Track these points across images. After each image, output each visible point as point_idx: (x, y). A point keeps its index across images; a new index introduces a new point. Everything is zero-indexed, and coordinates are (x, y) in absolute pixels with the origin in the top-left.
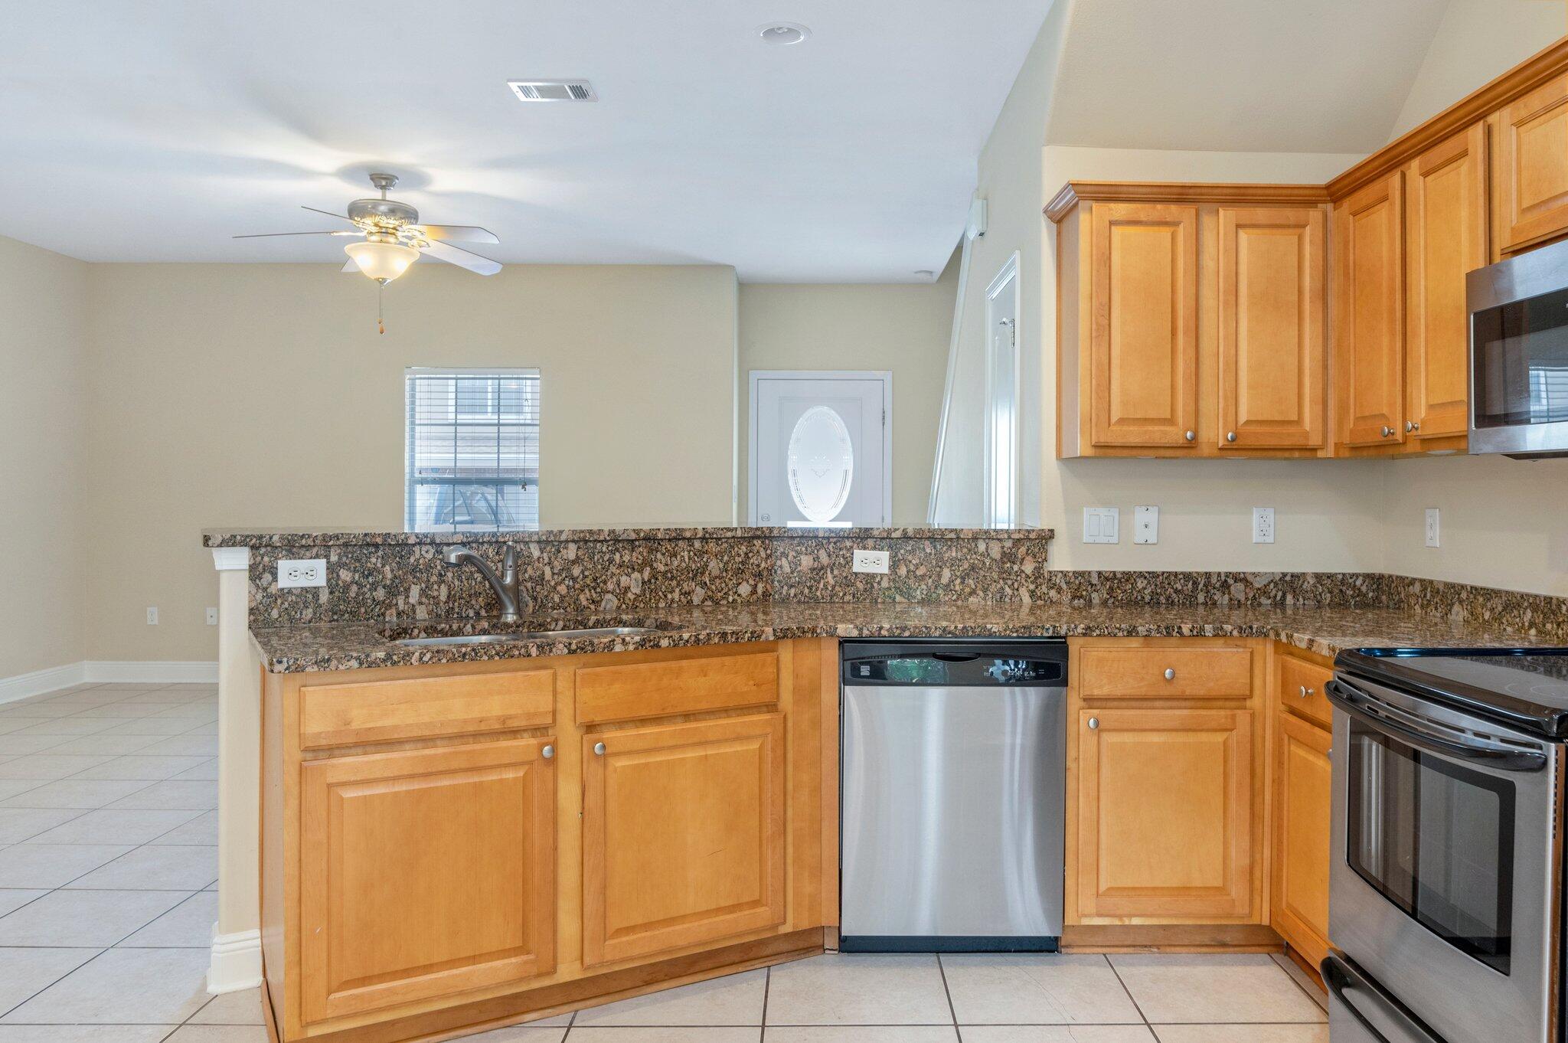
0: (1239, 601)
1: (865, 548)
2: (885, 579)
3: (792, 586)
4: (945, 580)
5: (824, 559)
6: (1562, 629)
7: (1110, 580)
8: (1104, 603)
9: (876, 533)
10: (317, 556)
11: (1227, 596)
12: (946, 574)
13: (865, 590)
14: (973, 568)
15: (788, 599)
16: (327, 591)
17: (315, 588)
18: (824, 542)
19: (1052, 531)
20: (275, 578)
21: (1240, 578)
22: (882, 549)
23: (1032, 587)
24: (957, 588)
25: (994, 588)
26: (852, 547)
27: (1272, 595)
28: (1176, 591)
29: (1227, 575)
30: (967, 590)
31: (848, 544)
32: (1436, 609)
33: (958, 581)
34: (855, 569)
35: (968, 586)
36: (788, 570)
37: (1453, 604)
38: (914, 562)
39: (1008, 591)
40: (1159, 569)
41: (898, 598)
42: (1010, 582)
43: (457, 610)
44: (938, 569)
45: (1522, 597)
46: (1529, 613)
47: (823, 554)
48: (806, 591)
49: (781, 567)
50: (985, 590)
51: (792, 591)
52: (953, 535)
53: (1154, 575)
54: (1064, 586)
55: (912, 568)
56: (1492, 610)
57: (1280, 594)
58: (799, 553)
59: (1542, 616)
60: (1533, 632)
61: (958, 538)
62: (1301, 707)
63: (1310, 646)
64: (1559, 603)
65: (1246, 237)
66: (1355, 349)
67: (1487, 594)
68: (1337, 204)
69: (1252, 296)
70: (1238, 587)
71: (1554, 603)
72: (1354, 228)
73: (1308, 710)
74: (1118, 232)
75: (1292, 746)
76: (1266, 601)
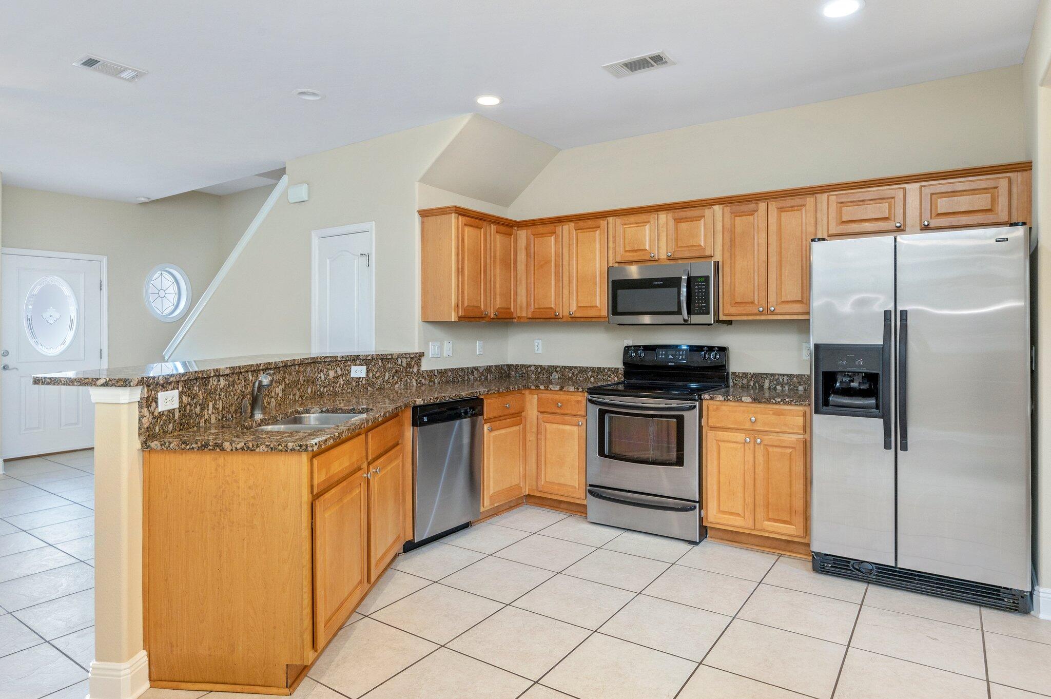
0: (476, 378)
1: (356, 365)
2: (364, 379)
3: (325, 387)
4: (386, 378)
5: (339, 372)
6: (605, 377)
7: (442, 373)
8: (439, 383)
9: (361, 357)
10: (173, 389)
11: (473, 376)
12: (387, 375)
13: (356, 386)
14: (396, 371)
15: (323, 394)
16: (178, 411)
17: (173, 409)
18: (339, 363)
19: (424, 353)
20: (157, 406)
21: (476, 369)
22: (362, 365)
23: (417, 378)
24: (391, 381)
25: (403, 380)
26: (350, 365)
27: (484, 374)
28: (460, 376)
29: (473, 367)
30: (395, 382)
31: (349, 363)
32: (544, 375)
33: (391, 378)
34: (352, 376)
35: (395, 380)
36: (323, 378)
37: (553, 373)
38: (375, 370)
39: (409, 381)
40: (454, 367)
41: (369, 388)
42: (409, 377)
43: (225, 416)
44: (384, 373)
45: (587, 368)
46: (590, 373)
47: (338, 369)
48: (332, 389)
49: (320, 377)
50: (401, 381)
51: (325, 389)
52: (390, 357)
53: (453, 369)
54: (427, 377)
55: (374, 373)
56: (573, 373)
57: (486, 374)
58: (328, 369)
60: (592, 379)
61: (392, 358)
62: (553, 411)
63: (561, 389)
64: (604, 369)
65: (498, 237)
66: (534, 283)
67: (571, 368)
68: (519, 228)
69: (500, 260)
70: (476, 372)
71: (602, 369)
72: (534, 240)
73: (558, 411)
74: (467, 229)
75: (548, 425)
76: (483, 377)
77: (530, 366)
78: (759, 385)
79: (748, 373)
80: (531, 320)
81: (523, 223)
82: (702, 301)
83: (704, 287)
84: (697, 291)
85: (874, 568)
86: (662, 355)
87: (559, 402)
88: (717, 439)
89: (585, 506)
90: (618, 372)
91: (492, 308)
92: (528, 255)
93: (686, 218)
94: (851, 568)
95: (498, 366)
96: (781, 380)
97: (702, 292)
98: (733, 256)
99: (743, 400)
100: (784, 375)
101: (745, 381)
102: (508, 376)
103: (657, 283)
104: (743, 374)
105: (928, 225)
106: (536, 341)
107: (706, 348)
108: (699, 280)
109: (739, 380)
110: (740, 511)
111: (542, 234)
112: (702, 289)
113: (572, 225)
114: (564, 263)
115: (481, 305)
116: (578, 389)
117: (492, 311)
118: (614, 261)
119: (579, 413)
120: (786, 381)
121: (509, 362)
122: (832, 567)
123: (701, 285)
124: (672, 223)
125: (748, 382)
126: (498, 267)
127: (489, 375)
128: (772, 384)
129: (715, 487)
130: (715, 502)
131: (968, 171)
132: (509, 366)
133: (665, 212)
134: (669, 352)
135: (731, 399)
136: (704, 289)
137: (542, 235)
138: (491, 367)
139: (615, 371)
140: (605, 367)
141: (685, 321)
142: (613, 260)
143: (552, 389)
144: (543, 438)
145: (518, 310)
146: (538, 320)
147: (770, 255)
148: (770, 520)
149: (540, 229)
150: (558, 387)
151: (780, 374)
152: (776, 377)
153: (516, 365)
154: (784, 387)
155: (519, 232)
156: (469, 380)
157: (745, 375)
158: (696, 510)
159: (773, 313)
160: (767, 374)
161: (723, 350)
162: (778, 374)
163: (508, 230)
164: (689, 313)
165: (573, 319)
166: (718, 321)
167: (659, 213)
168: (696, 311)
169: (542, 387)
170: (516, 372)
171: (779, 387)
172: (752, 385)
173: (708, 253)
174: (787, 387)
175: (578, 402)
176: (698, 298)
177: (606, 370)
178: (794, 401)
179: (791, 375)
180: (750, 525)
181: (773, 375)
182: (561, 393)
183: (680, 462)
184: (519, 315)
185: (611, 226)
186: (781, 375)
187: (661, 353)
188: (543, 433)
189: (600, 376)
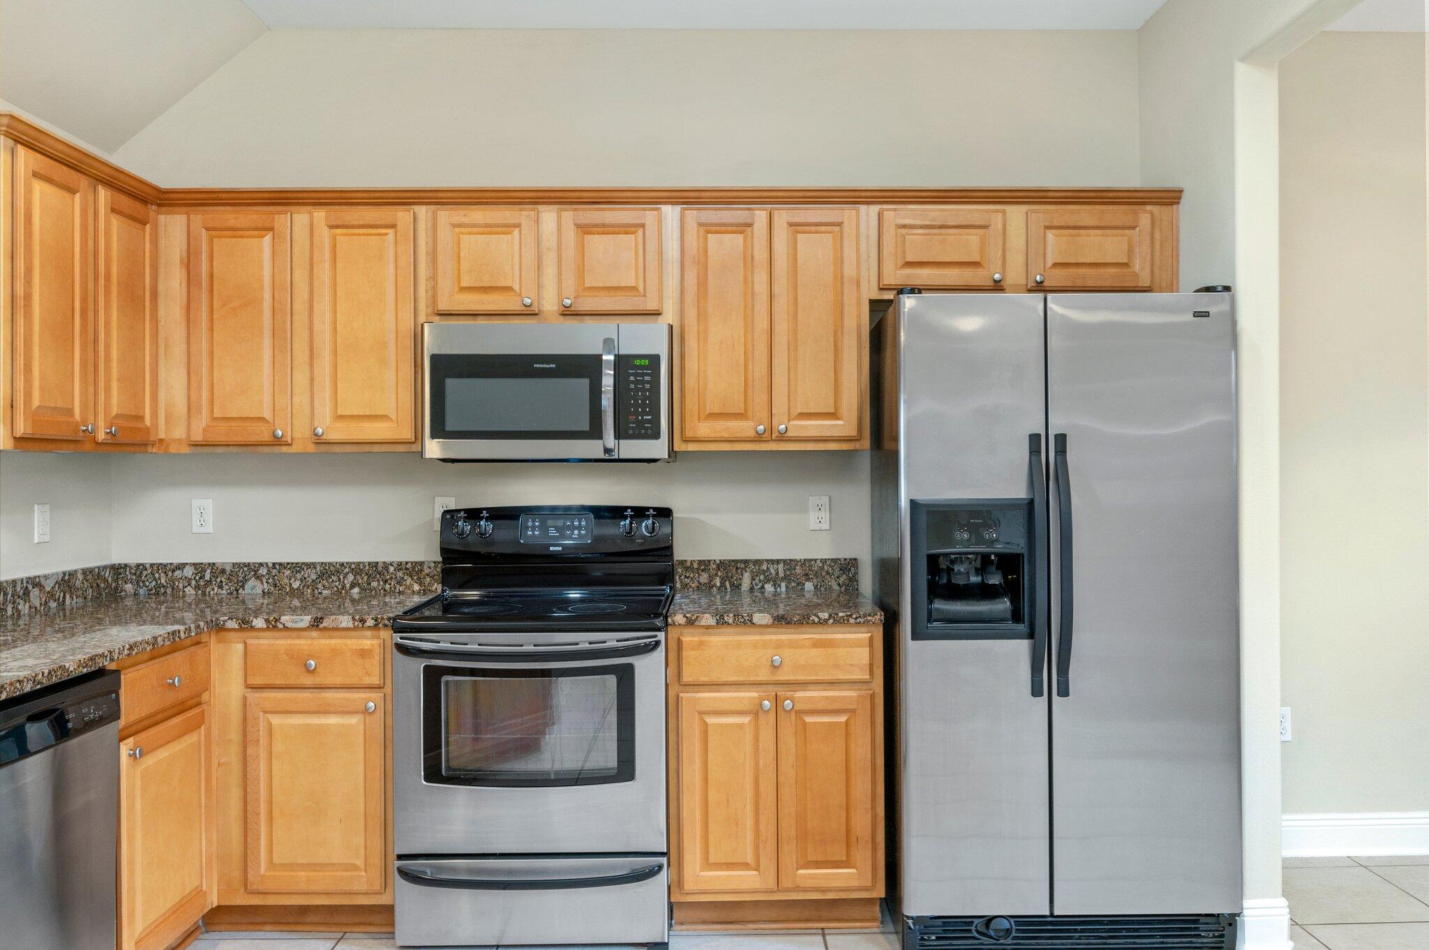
0: (36, 608)
6: (390, 584)
11: (27, 604)
21: (36, 582)
27: (57, 597)
29: (27, 580)
32: (221, 587)
37: (247, 580)
45: (342, 565)
46: (351, 577)
56: (303, 579)
57: (62, 595)
59: (366, 577)
60: (356, 590)
62: (292, 681)
63: (316, 623)
64: (386, 566)
65: (115, 221)
66: (211, 353)
67: (297, 568)
68: (164, 209)
69: (119, 284)
70: (35, 592)
71: (380, 565)
72: (211, 243)
73: (308, 680)
74: (38, 187)
75: (276, 720)
76: (53, 605)
77: (181, 567)
78: (732, 585)
79: (709, 561)
80: (199, 449)
81: (171, 196)
82: (644, 410)
83: (647, 378)
84: (632, 386)
85: (1013, 923)
86: (533, 528)
87: (310, 657)
88: (701, 709)
89: (389, 910)
90: (421, 571)
91: (101, 417)
92: (191, 279)
93: (604, 226)
94: (975, 934)
95: (91, 571)
96: (772, 571)
97: (643, 390)
98: (702, 315)
99: (755, 620)
100: (778, 562)
101: (704, 578)
102: (115, 595)
103: (541, 366)
104: (700, 562)
105: (1041, 282)
106: (196, 503)
107: (629, 512)
108: (638, 362)
109: (692, 575)
110: (750, 858)
111: (237, 230)
112: (643, 382)
113: (320, 214)
114: (296, 306)
115: (73, 404)
116: (363, 621)
117: (101, 423)
118: (430, 310)
119: (367, 681)
120: (781, 575)
121: (116, 559)
122: (938, 938)
123: (643, 375)
124: (570, 234)
125: (711, 578)
126: (114, 305)
127: (68, 597)
128: (757, 581)
129: (698, 814)
130: (698, 846)
131: (1098, 194)
132: (117, 569)
133: (556, 207)
134: (550, 522)
135: (731, 621)
136: (648, 382)
137: (235, 231)
138: (72, 574)
139: (414, 570)
140: (388, 560)
141: (607, 451)
142: (427, 307)
143: (289, 625)
144: (263, 754)
145: (162, 422)
146: (220, 450)
147: (776, 318)
148: (806, 866)
149: (230, 217)
150: (306, 620)
151: (772, 560)
152: (764, 567)
153: (138, 565)
154: (779, 586)
155: (162, 218)
156: (17, 614)
157: (705, 565)
158: (662, 873)
159: (782, 438)
160: (746, 562)
161: (664, 513)
162: (767, 560)
163: (136, 208)
164: (619, 435)
165: (323, 448)
166: (672, 452)
167: (540, 207)
168: (630, 432)
169: (259, 623)
170: (138, 582)
171: (769, 588)
172: (718, 584)
173: (652, 305)
174: (783, 585)
175: (364, 653)
176: (636, 401)
177: (392, 569)
178: (854, 616)
179: (791, 560)
180: (771, 883)
181: (758, 562)
182: (314, 634)
183: (625, 770)
184: (162, 435)
185: (422, 226)
186: (772, 562)
187: (530, 524)
188: (261, 742)
189: (374, 584)
